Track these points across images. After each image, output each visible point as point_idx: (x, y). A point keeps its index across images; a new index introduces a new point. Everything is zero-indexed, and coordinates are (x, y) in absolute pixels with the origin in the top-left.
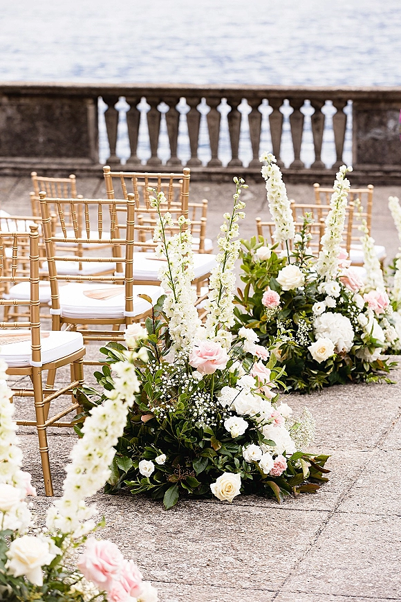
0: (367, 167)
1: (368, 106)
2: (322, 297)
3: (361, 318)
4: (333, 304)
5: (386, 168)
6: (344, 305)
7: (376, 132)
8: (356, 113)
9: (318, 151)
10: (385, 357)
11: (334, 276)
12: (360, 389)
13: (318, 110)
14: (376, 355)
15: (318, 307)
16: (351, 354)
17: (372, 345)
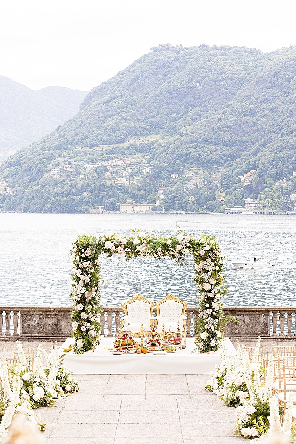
0: (26, 335)
1: (26, 313)
2: (35, 382)
3: (46, 388)
4: (38, 384)
5: (33, 335)
6: (41, 384)
7: (29, 322)
8: (22, 315)
9: (8, 329)
10: (52, 399)
11: (38, 376)
12: (47, 408)
13: (8, 314)
14: (50, 399)
15: (34, 385)
16: (44, 398)
17: (50, 396)
